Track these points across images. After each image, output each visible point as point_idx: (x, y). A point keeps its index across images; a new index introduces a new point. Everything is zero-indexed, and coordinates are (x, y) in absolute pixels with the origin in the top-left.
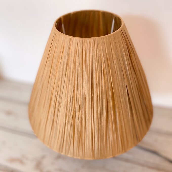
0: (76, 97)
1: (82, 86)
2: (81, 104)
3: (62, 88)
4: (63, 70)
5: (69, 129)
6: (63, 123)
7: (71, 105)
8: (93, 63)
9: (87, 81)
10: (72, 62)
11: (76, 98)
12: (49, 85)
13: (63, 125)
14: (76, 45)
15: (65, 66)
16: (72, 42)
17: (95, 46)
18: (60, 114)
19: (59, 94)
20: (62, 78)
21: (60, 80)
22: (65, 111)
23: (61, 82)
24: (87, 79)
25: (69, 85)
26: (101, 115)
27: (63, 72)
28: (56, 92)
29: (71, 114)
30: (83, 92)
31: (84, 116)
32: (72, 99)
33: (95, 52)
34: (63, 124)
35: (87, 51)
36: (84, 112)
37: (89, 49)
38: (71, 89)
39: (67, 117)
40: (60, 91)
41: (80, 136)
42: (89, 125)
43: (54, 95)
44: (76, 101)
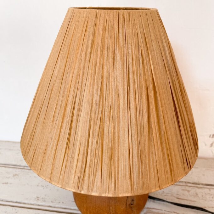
0: (105, 93)
1: (114, 77)
2: (112, 103)
3: (84, 83)
4: (86, 57)
5: (94, 147)
6: (86, 138)
7: (98, 107)
8: (128, 43)
9: (121, 68)
10: (100, 42)
11: (105, 96)
12: (63, 84)
13: (85, 142)
14: (105, 19)
15: (89, 50)
16: (99, 16)
17: (130, 20)
18: (81, 125)
19: (79, 92)
20: (84, 68)
21: (82, 71)
22: (89, 117)
23: (83, 75)
24: (120, 65)
25: (94, 77)
26: (141, 120)
27: (85, 59)
28: (74, 91)
29: (98, 122)
30: (116, 85)
31: (116, 123)
32: (98, 97)
33: (131, 28)
34: (86, 140)
35: (120, 27)
36: (116, 116)
37: (122, 24)
38: (98, 82)
39: (92, 127)
40: (81, 89)
41: (112, 156)
42: (124, 135)
43: (71, 97)
44: (105, 99)
